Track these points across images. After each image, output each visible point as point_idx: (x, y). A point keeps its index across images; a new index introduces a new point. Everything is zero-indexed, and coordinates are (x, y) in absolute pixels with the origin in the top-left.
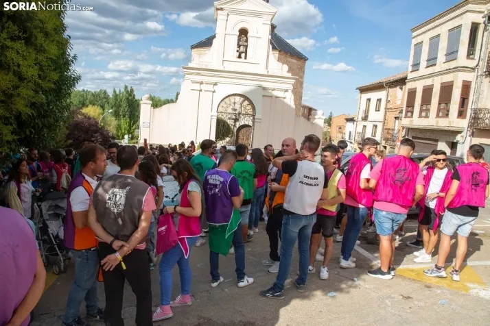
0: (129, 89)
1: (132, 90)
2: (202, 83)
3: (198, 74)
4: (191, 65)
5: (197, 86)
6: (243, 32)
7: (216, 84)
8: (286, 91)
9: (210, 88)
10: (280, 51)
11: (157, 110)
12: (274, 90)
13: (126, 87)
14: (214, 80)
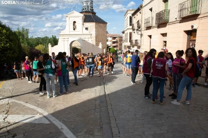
0: (54, 37)
1: (55, 37)
2: (64, 39)
3: (63, 36)
4: (60, 34)
5: (63, 40)
6: (75, 22)
7: (68, 38)
8: (89, 38)
9: (67, 40)
10: (95, 22)
11: (53, 47)
12: (85, 38)
13: (53, 36)
14: (68, 37)
